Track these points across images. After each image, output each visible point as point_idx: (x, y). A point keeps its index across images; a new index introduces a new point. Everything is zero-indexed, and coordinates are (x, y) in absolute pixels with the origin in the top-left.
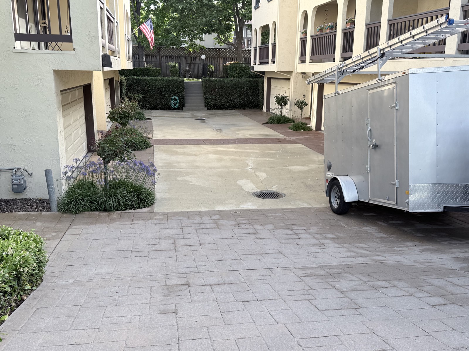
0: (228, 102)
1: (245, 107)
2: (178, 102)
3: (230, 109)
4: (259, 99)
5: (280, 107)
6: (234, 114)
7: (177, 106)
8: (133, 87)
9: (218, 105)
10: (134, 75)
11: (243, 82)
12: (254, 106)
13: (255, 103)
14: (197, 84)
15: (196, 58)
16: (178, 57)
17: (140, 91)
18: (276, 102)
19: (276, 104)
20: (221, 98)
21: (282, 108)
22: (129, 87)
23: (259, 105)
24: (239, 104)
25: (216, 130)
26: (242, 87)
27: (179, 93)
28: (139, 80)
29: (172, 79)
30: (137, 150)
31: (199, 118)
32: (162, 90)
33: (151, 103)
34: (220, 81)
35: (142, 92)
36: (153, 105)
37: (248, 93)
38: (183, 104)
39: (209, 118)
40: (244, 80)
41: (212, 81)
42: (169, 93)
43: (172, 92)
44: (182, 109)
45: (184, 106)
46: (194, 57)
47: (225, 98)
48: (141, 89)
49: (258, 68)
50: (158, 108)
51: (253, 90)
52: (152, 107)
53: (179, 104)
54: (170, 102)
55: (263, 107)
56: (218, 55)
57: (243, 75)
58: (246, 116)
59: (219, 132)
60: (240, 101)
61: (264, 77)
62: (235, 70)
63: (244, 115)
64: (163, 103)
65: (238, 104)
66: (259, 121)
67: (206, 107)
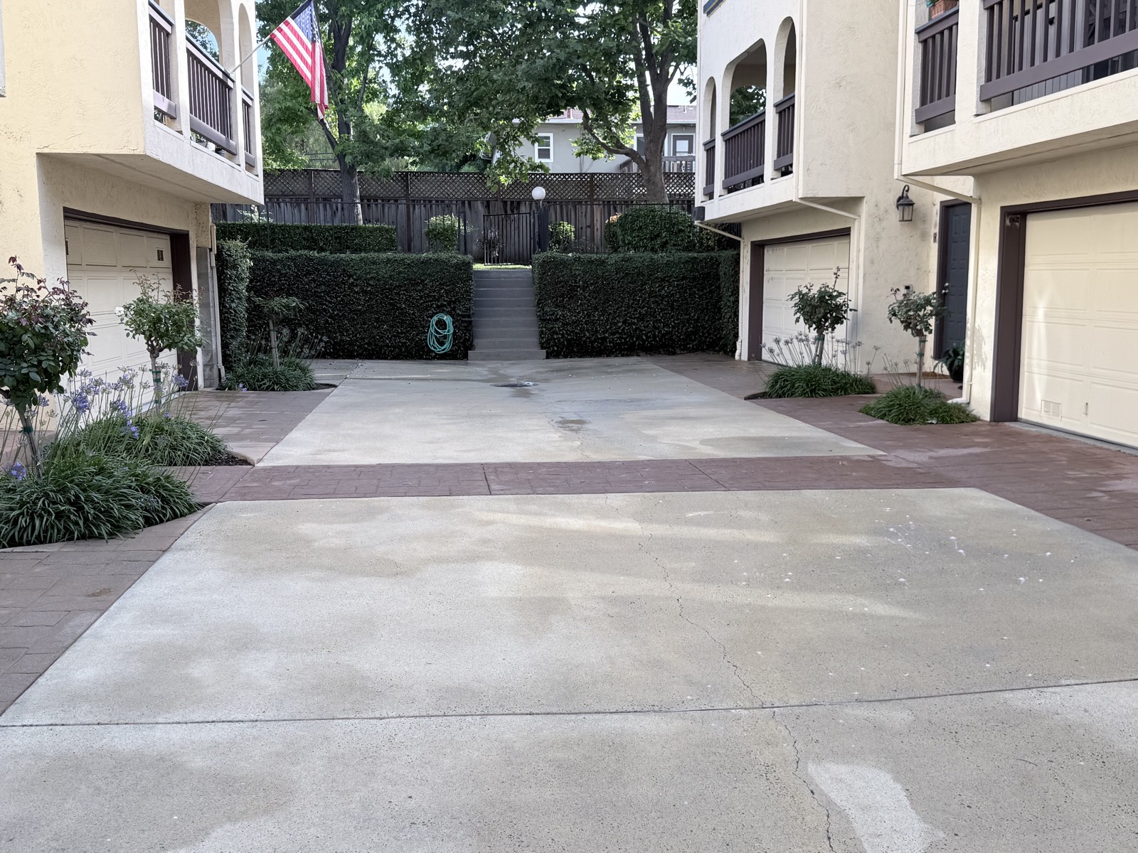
0: (618, 332)
1: (673, 348)
2: (452, 331)
3: (623, 356)
4: (720, 319)
5: (813, 334)
6: (635, 367)
7: (447, 346)
8: (301, 286)
9: (585, 342)
10: (310, 248)
11: (667, 264)
12: (705, 341)
13: (709, 334)
14: (517, 278)
15: (519, 203)
16: (463, 203)
17: (326, 300)
18: (798, 315)
19: (797, 321)
20: (594, 316)
21: (820, 338)
22: (289, 285)
23: (721, 338)
24: (655, 336)
25: (560, 422)
26: (663, 280)
27: (454, 302)
28: (322, 262)
29: (430, 259)
30: (83, 537)
31: (513, 381)
32: (398, 294)
33: (361, 339)
34: (591, 262)
35: (330, 302)
36: (367, 344)
37: (683, 300)
38: (468, 340)
39: (546, 380)
40: (671, 259)
41: (564, 263)
42: (421, 304)
43: (431, 301)
44: (465, 357)
45: (471, 347)
46: (512, 203)
47: (608, 319)
48: (329, 292)
49: (721, 207)
50: (385, 352)
51: (702, 291)
52: (366, 349)
53: (454, 339)
54: (425, 333)
55: (738, 344)
56: (586, 194)
57: (666, 243)
58: (679, 372)
59: (573, 430)
60: (658, 328)
61: (739, 242)
62: (641, 227)
63: (672, 370)
64: (400, 338)
65: (650, 337)
66: (731, 390)
67: (542, 348)
